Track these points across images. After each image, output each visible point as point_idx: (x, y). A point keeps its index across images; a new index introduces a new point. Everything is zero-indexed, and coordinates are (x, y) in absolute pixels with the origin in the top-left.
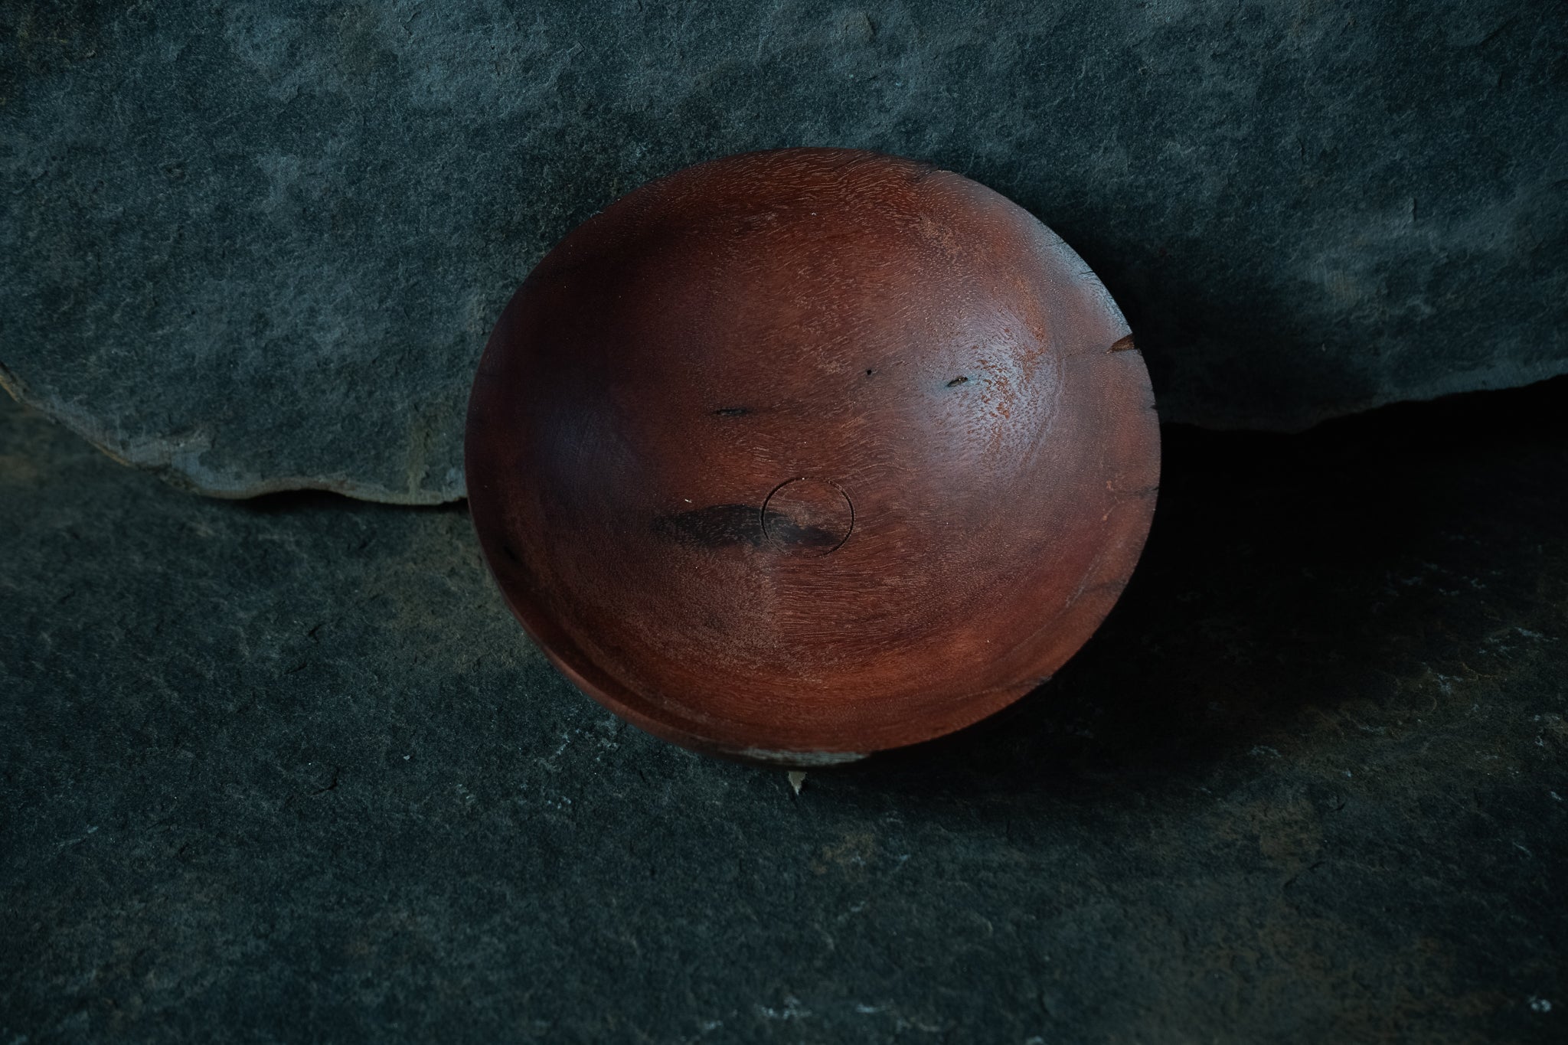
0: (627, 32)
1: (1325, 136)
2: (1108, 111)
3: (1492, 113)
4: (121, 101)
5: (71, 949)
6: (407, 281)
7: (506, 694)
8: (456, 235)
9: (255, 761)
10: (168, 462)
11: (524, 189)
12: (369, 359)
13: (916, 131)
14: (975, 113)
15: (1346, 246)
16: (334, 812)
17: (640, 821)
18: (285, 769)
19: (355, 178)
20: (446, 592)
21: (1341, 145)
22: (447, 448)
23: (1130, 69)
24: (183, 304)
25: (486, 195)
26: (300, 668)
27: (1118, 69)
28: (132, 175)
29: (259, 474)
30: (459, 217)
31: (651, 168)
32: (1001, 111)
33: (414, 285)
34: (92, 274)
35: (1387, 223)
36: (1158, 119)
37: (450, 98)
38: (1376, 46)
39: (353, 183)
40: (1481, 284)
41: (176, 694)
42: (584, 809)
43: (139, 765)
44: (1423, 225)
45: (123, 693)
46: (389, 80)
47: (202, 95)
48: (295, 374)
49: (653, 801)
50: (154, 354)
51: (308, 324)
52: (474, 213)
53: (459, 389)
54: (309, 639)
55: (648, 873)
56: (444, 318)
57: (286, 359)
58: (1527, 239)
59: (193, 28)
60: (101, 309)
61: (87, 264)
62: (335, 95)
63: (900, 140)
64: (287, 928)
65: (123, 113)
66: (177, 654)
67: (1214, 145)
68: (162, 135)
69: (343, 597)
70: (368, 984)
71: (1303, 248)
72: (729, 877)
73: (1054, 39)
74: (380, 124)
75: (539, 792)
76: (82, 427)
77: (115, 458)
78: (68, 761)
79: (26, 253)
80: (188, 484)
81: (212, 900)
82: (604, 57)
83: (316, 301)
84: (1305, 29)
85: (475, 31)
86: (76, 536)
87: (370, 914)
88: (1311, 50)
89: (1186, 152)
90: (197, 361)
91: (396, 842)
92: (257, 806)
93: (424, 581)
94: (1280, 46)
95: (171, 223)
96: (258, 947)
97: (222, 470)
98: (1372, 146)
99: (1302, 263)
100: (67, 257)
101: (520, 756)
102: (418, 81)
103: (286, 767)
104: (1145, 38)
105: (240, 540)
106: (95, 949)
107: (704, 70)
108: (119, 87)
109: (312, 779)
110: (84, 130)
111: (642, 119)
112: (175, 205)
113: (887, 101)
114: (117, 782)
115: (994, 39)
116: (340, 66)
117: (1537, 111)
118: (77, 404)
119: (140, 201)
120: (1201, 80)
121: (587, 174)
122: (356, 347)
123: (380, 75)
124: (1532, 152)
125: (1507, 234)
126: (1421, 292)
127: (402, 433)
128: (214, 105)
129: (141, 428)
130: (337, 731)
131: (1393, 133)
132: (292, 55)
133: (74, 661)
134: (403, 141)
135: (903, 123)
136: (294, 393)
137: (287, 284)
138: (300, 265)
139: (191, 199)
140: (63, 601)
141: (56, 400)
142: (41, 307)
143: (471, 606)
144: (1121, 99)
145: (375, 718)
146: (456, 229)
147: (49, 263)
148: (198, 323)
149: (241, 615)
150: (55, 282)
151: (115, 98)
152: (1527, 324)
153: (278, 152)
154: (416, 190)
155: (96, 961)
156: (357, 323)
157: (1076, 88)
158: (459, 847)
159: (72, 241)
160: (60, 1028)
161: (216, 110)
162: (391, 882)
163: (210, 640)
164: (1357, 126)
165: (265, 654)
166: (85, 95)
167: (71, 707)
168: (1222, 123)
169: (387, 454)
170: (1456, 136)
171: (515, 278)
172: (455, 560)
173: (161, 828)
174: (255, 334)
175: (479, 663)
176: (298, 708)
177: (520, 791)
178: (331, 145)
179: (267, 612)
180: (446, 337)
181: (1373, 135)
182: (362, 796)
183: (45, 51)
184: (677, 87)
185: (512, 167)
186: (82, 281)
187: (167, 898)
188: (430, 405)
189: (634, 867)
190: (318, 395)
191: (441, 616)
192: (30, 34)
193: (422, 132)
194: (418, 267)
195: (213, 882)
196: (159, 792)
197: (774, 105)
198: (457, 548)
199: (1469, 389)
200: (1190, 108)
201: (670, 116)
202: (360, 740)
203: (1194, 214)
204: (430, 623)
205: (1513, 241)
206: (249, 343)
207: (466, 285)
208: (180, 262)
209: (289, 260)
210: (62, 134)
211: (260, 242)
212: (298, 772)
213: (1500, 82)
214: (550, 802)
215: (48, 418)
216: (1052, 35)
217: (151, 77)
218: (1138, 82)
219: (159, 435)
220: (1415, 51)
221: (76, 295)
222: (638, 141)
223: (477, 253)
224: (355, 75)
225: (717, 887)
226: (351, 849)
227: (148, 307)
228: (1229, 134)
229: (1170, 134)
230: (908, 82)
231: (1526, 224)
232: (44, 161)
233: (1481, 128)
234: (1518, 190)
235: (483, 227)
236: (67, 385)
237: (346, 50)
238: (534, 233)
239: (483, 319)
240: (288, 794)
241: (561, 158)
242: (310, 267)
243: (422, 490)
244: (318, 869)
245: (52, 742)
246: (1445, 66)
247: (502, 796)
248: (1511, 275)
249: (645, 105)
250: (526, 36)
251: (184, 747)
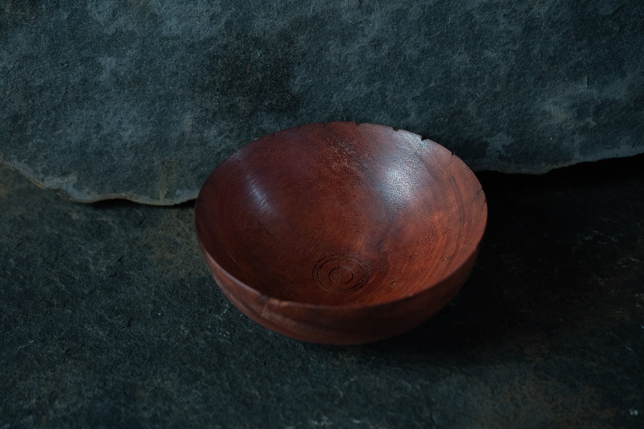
0: (254, 4)
1: (551, 50)
2: (460, 37)
3: (617, 43)
4: (44, 37)
5: (25, 390)
6: (160, 109)
7: (202, 287)
8: (181, 90)
9: (97, 314)
10: (60, 187)
11: (210, 70)
12: (144, 143)
13: (379, 45)
14: (404, 37)
15: (560, 96)
16: (129, 337)
17: (259, 342)
18: (109, 318)
19: (139, 66)
20: (176, 243)
21: (557, 54)
22: (176, 181)
23: (469, 20)
24: (67, 120)
25: (194, 72)
26: (115, 275)
27: (464, 20)
28: (47, 67)
29: (97, 192)
30: (182, 82)
31: (264, 60)
32: (415, 37)
33: (163, 111)
34: (31, 108)
35: (577, 87)
36: (481, 41)
37: (179, 32)
38: (570, 13)
39: (138, 68)
40: (615, 113)
41: (64, 286)
42: (235, 337)
43: (49, 315)
44: (591, 88)
45: (42, 285)
46: (154, 25)
47: (77, 33)
48: (112, 150)
49: (265, 333)
50: (55, 141)
51: (118, 128)
52: (189, 80)
53: (182, 156)
54: (118, 263)
55: (263, 364)
56: (175, 125)
57: (109, 143)
58: (633, 95)
59: (74, 6)
60: (34, 123)
61: (29, 104)
62: (131, 31)
63: (371, 49)
64: (111, 384)
65: (45, 42)
66: (64, 268)
67: (505, 52)
68: (60, 50)
69: (132, 245)
70: (145, 409)
71: (542, 96)
72: (297, 366)
73: (437, 7)
74: (149, 43)
75: (216, 329)
76: (26, 173)
77: (39, 185)
78: (21, 313)
79: (5, 100)
80: (68, 197)
81: (80, 372)
82: (245, 14)
83: (122, 118)
84: (541, 5)
85: (190, 4)
86: (23, 219)
87: (145, 380)
88: (544, 14)
89: (493, 55)
90: (72, 144)
91: (156, 350)
92: (98, 334)
93: (167, 238)
94: (531, 12)
95: (62, 86)
96: (99, 392)
97: (82, 191)
98: (569, 54)
99: (542, 103)
100: (21, 102)
101: (208, 314)
102: (166, 25)
103: (109, 317)
104: (475, 7)
105: (89, 220)
106: (34, 391)
107: (288, 19)
108: (44, 31)
109: (120, 322)
110: (29, 49)
111: (260, 40)
112: (64, 79)
113: (366, 31)
114: (41, 322)
115: (412, 7)
116: (133, 20)
117: (634, 42)
118: (24, 163)
119: (50, 77)
120: (499, 25)
121: (237, 63)
122: (138, 138)
123: (150, 23)
124: (633, 59)
125: (624, 92)
126: (591, 116)
127: (157, 174)
128: (81, 37)
129: (49, 173)
130: (130, 302)
131: (578, 49)
132: (114, 15)
133: (23, 271)
134: (159, 50)
135: (373, 41)
136: (112, 158)
137: (109, 111)
138: (115, 103)
139: (71, 76)
140: (18, 246)
141: (15, 161)
142: (10, 122)
143: (186, 249)
144: (466, 33)
145: (146, 297)
146: (181, 87)
147: (14, 104)
148: (73, 128)
149: (90, 252)
150: (16, 112)
151: (42, 35)
152: (633, 130)
153: (107, 56)
154: (164, 70)
155: (35, 396)
156: (138, 127)
157: (447, 27)
158: (182, 352)
159: (23, 95)
160: (22, 422)
161: (82, 39)
162: (153, 366)
163: (78, 263)
164: (563, 46)
165: (100, 269)
166: (30, 35)
167: (22, 290)
168: (508, 43)
169: (151, 184)
170: (603, 51)
171: (206, 108)
172: (179, 229)
173: (59, 342)
174: (96, 133)
175: (190, 273)
176: (114, 292)
177: (208, 329)
178: (129, 53)
179: (101, 251)
180: (176, 133)
181: (570, 50)
182: (141, 330)
183: (15, 18)
184: (276, 26)
185: (205, 61)
186: (26, 112)
187: (62, 371)
188: (169, 162)
189: (257, 361)
190: (122, 158)
191: (173, 253)
192: (10, 11)
193: (167, 46)
194: (165, 103)
195: (80, 365)
196: (58, 327)
197: (317, 33)
198: (180, 224)
199: (611, 157)
200: (495, 37)
201: (273, 38)
202: (140, 306)
203: (497, 81)
204: (169, 256)
205: (627, 96)
206: (94, 136)
207: (185, 111)
208: (66, 103)
209: (111, 101)
210: (21, 51)
211: (99, 93)
212: (114, 319)
213: (620, 29)
214: (220, 334)
215: (13, 169)
216: (436, 5)
217: (56, 26)
218: (473, 25)
219: (57, 176)
220: (586, 16)
221: (24, 117)
222: (259, 49)
223: (190, 97)
224: (140, 23)
225: (293, 370)
226: (137, 352)
227: (53, 122)
228: (511, 48)
229: (487, 48)
230: (375, 24)
231: (632, 88)
232: (13, 62)
233: (613, 49)
234: (629, 75)
235: (192, 86)
236: (20, 155)
237: (136, 13)
238: (214, 89)
239: (192, 125)
240: (110, 329)
241: (226, 56)
242: (119, 104)
243: (166, 199)
244: (123, 360)
245: (15, 305)
246: (598, 23)
247: (200, 331)
248: (626, 110)
249: (262, 34)
250: (212, 5)
251: (67, 308)
